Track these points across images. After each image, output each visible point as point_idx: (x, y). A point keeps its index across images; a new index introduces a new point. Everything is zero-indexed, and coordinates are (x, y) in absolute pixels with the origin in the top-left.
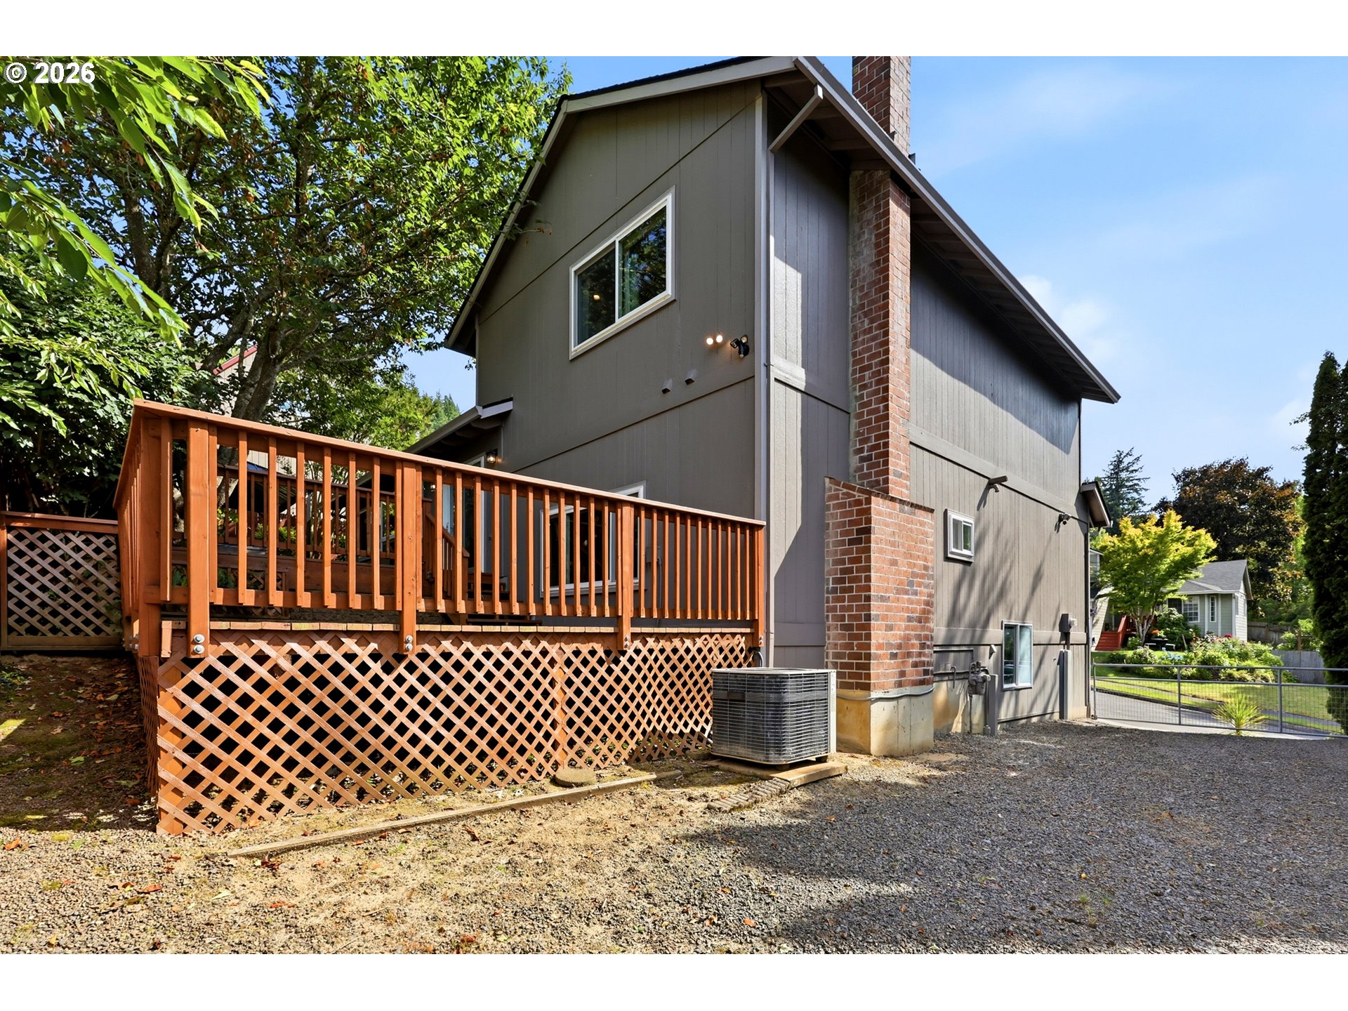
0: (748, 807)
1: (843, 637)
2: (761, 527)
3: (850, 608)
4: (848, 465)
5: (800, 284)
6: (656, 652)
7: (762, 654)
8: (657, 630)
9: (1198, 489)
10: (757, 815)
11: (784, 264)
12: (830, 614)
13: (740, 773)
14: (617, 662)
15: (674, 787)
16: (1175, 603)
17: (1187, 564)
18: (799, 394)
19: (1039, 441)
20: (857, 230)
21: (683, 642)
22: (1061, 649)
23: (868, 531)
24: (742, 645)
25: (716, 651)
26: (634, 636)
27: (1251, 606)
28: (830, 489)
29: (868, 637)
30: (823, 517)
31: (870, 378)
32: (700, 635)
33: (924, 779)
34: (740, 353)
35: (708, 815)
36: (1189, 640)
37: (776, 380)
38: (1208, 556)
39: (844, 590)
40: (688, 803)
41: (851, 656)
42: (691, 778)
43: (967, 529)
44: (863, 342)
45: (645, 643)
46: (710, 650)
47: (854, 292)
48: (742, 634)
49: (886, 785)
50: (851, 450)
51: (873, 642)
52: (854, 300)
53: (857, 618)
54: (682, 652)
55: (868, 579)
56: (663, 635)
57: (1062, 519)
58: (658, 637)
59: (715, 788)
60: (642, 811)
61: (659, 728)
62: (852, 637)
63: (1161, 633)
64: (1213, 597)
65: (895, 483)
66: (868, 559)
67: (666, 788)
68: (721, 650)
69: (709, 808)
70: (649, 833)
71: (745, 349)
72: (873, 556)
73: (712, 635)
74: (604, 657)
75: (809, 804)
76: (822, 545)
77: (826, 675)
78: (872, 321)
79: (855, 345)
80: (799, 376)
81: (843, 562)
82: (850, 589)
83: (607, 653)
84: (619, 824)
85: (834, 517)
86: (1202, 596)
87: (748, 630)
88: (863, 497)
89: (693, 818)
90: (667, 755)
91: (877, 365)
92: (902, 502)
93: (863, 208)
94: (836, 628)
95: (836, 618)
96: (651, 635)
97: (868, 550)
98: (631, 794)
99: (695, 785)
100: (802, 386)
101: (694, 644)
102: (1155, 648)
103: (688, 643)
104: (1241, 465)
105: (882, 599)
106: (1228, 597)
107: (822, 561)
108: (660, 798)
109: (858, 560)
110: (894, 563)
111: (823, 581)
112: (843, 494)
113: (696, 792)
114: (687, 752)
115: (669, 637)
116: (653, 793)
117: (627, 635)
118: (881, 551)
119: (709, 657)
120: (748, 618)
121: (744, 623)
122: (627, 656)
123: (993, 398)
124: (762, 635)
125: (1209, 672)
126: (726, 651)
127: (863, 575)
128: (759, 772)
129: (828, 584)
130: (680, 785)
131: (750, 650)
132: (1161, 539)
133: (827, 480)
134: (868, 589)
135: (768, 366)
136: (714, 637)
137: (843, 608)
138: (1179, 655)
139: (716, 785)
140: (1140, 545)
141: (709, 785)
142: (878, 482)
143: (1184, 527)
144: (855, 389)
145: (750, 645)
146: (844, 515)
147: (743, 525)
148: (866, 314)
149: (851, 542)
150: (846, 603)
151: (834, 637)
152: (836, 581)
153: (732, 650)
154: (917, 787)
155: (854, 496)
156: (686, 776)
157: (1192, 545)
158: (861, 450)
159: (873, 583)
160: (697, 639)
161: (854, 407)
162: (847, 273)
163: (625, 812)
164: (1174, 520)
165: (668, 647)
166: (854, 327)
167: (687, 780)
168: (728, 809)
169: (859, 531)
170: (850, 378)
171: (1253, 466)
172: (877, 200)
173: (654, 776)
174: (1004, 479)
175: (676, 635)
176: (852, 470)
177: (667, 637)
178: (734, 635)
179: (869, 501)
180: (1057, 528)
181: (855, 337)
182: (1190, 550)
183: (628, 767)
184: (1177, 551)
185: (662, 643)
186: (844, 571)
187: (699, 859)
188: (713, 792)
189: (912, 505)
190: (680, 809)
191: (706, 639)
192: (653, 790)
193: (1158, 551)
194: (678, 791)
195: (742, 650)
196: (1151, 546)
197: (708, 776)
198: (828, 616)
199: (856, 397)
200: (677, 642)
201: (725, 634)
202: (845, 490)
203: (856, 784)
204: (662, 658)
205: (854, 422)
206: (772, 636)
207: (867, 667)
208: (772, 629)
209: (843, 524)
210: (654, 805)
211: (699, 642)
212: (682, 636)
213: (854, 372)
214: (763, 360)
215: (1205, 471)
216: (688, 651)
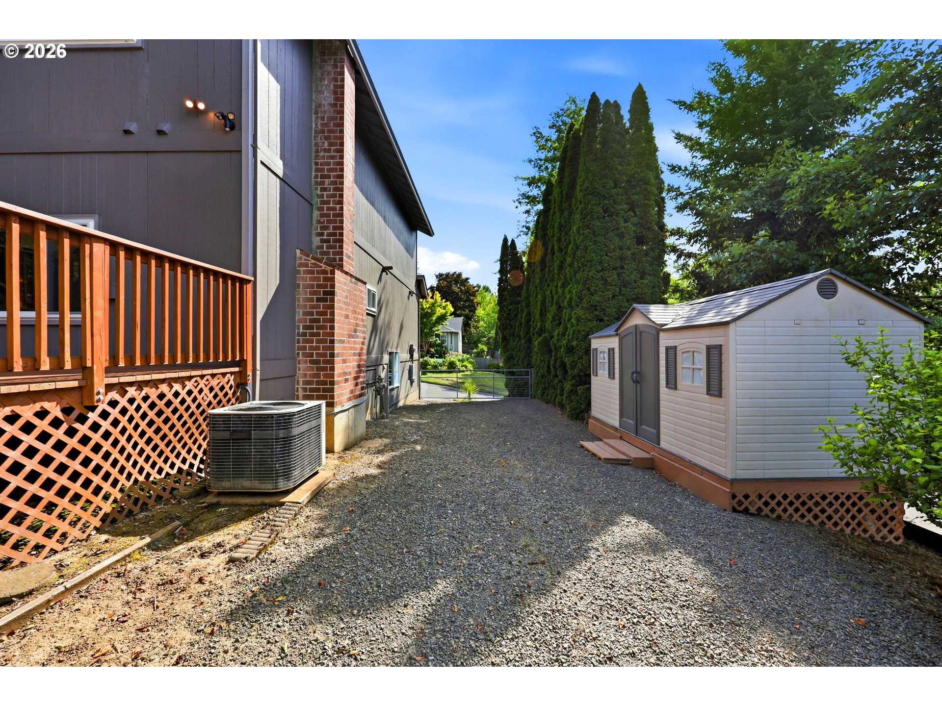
0: (272, 543)
1: (312, 369)
2: (249, 281)
3: (317, 348)
4: (311, 243)
5: (279, 92)
6: (139, 401)
7: (249, 388)
8: (140, 378)
9: (445, 283)
10: (283, 548)
11: (267, 71)
12: (301, 352)
13: (246, 505)
14: (82, 419)
15: (177, 545)
16: (438, 336)
17: (442, 318)
18: (278, 180)
19: (402, 249)
20: (319, 74)
21: (171, 387)
22: (410, 363)
23: (333, 293)
24: (232, 382)
25: (206, 390)
26: (109, 387)
27: (463, 337)
28: (301, 258)
29: (333, 369)
30: (295, 278)
31: (329, 184)
32: (190, 378)
33: (379, 466)
34: (226, 126)
35: (234, 570)
36: (444, 353)
37: (262, 162)
38: (451, 315)
39: (312, 335)
40: (203, 562)
41: (318, 383)
42: (193, 525)
43: (374, 295)
44: (323, 157)
45: (123, 393)
46: (201, 391)
47: (317, 118)
48: (232, 373)
49: (361, 479)
50: (314, 232)
51: (336, 372)
52: (316, 125)
53: (324, 355)
54: (169, 396)
55: (332, 328)
56: (147, 383)
57: (411, 293)
58: (140, 385)
59: (226, 530)
60: (144, 596)
61: (141, 478)
62: (318, 369)
63: (433, 350)
64: (452, 333)
65: (347, 262)
66: (333, 314)
67: (165, 549)
68: (211, 389)
69: (232, 560)
70: (170, 632)
71: (233, 126)
72: (336, 311)
73: (202, 377)
74: (60, 415)
75: (322, 519)
76: (293, 299)
77: (319, 406)
78: (331, 144)
79: (317, 157)
80: (279, 167)
81: (312, 314)
82: (318, 334)
83: (67, 411)
84: (118, 636)
85: (304, 280)
86: (447, 333)
87: (237, 369)
88: (329, 268)
89: (220, 583)
90: (151, 502)
91: (334, 177)
92: (351, 276)
93: (324, 61)
94: (306, 362)
95: (305, 355)
96: (131, 384)
97: (332, 307)
98: (119, 575)
99: (201, 533)
100: (281, 174)
101: (184, 388)
102: (431, 357)
103: (177, 387)
104: (460, 275)
105: (342, 342)
106: (457, 333)
107: (294, 313)
108: (162, 566)
109: (325, 314)
110: (347, 317)
111: (294, 327)
112: (312, 263)
113: (207, 542)
114: (175, 492)
115: (155, 384)
116: (151, 562)
117: (99, 387)
118: (341, 309)
119: (199, 397)
120: (238, 359)
121: (233, 364)
122: (98, 411)
123: (385, 219)
124: (250, 373)
125: (452, 368)
126: (217, 389)
127: (328, 324)
128: (267, 500)
129: (299, 329)
130: (183, 539)
131: (238, 386)
132: (433, 305)
133: (298, 251)
134: (333, 335)
135: (255, 147)
136: (205, 378)
137: (311, 348)
138: (440, 360)
139: (226, 526)
140: (425, 307)
141: (217, 528)
142: (335, 259)
143: (442, 300)
144: (317, 189)
145: (238, 381)
146: (312, 279)
147: (233, 278)
148: (326, 138)
149: (318, 300)
150: (314, 344)
151: (303, 369)
152: (305, 327)
153: (222, 388)
154: (379, 474)
155: (321, 267)
156: (186, 525)
157: (444, 309)
158: (322, 234)
159: (336, 331)
160: (187, 383)
161: (316, 201)
162: (311, 103)
163: (118, 607)
164: (438, 296)
165: (153, 393)
166: (316, 144)
167: (190, 532)
168: (254, 556)
169: (325, 293)
170: (313, 180)
171: (464, 276)
172: (335, 61)
173: (148, 540)
174: (391, 268)
175: (163, 381)
176: (314, 246)
177: (151, 384)
178: (224, 375)
179: (333, 273)
180: (409, 297)
181: (317, 151)
182: (444, 311)
183: (104, 537)
184: (439, 311)
185: (146, 390)
186: (312, 321)
187: (253, 642)
188: (226, 535)
189: (356, 279)
190: (197, 575)
191: (196, 381)
192: (150, 558)
193: (432, 310)
194: (182, 548)
195: (231, 388)
196: (429, 308)
197: (211, 518)
198: (298, 354)
199: (318, 195)
200: (164, 388)
201: (215, 375)
202: (313, 261)
203: (342, 487)
204: (145, 406)
205: (316, 213)
206: (258, 373)
207: (332, 390)
208: (258, 367)
209: (312, 286)
210: (158, 580)
211: (189, 385)
212: (169, 382)
213: (316, 176)
214: (250, 142)
215: (448, 275)
216: (176, 395)
